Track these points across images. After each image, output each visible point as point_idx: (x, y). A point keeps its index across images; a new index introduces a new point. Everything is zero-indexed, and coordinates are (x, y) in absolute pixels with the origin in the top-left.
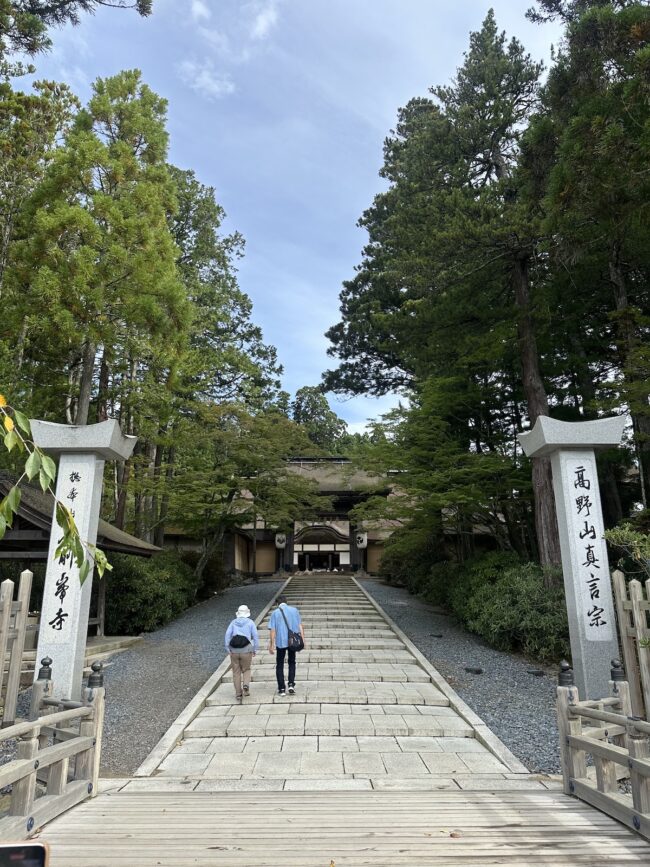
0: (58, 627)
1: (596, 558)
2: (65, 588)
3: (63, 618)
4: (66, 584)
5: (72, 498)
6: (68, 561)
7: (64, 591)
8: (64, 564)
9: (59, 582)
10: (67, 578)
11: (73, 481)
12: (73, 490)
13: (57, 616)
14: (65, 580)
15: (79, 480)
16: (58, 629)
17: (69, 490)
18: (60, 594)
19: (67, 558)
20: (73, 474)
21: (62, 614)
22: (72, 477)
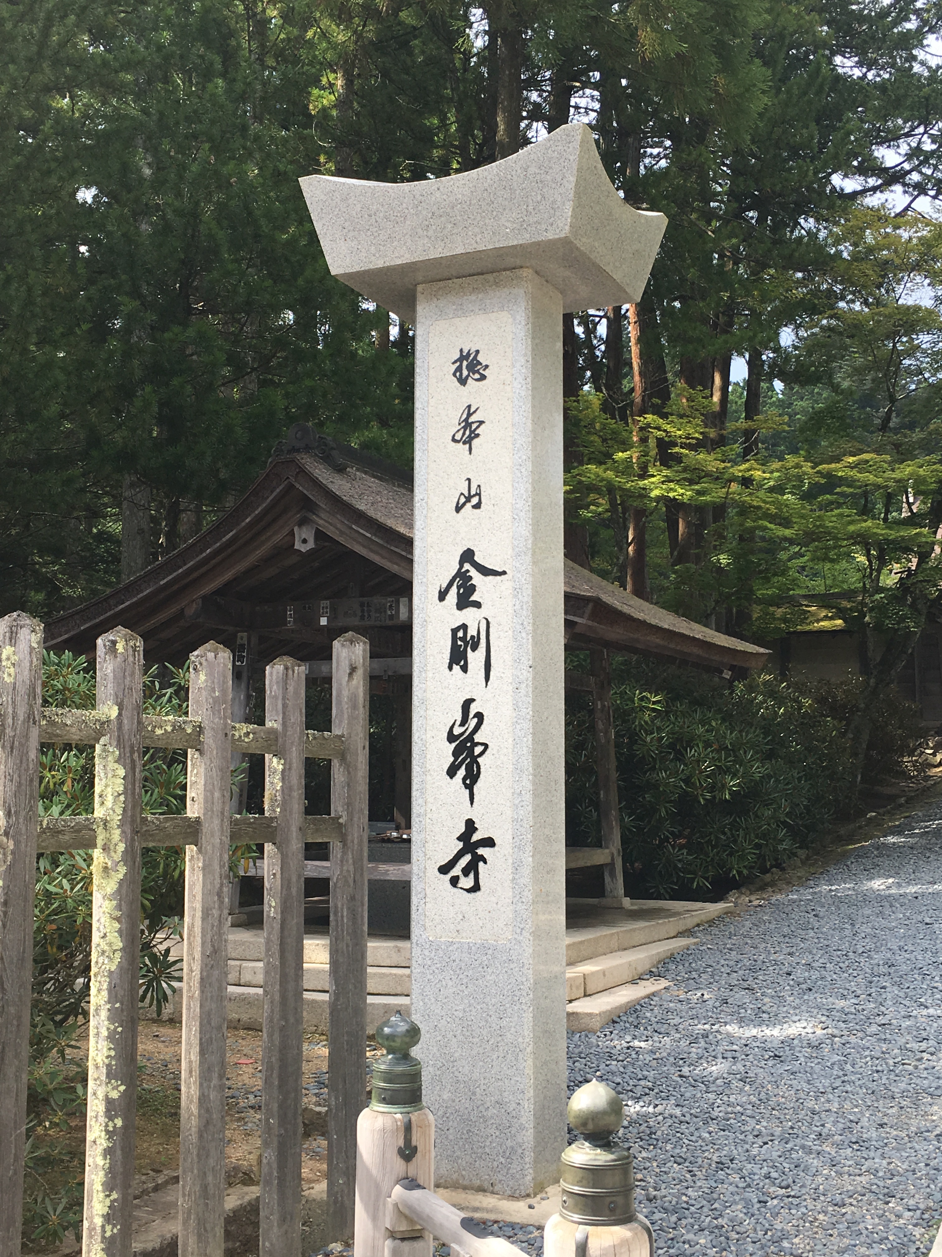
2: (478, 750)
3: (481, 851)
4: (478, 738)
5: (469, 441)
6: (476, 659)
7: (474, 760)
8: (465, 669)
9: (457, 731)
10: (480, 716)
11: (463, 382)
12: (469, 415)
13: (460, 845)
14: (473, 723)
15: (483, 378)
16: (468, 891)
17: (455, 416)
18: (462, 772)
19: (474, 649)
20: (462, 358)
21: (475, 837)
22: (459, 369)
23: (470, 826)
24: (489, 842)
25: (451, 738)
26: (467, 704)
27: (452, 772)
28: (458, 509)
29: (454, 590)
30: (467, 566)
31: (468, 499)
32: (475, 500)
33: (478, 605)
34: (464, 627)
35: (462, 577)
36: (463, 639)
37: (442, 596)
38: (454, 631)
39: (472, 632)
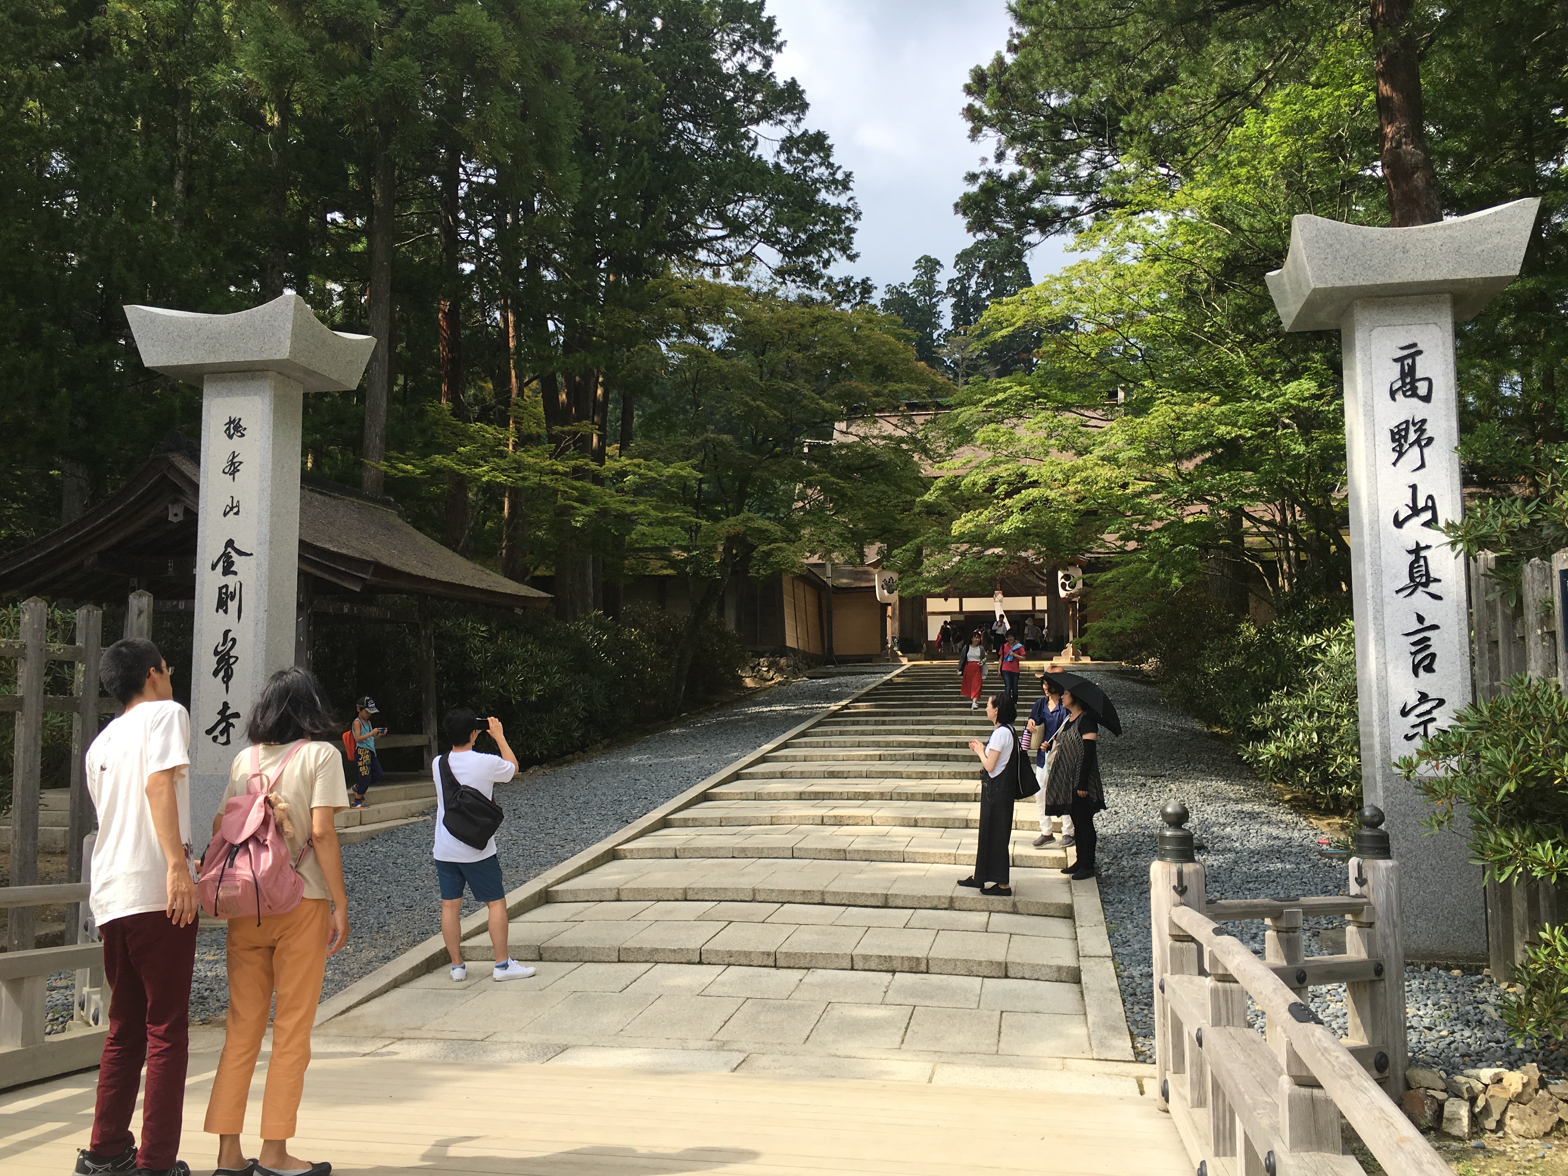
0: (222, 739)
1: (1433, 574)
2: (232, 660)
3: (231, 721)
4: (232, 653)
5: (233, 474)
6: (233, 606)
7: (229, 666)
8: (226, 612)
9: (220, 649)
10: (234, 640)
11: (230, 437)
12: (234, 457)
13: (219, 717)
14: (230, 644)
15: (243, 435)
16: (223, 744)
17: (226, 457)
18: (222, 674)
19: (232, 600)
20: (230, 422)
21: (228, 713)
22: (228, 429)
23: (226, 706)
24: (237, 715)
25: (216, 653)
26: (227, 633)
27: (216, 673)
28: (225, 514)
29: (221, 563)
30: (229, 550)
31: (231, 509)
32: (235, 510)
33: (235, 573)
34: (226, 586)
35: (226, 556)
36: (226, 593)
37: (214, 567)
38: (220, 589)
39: (231, 589)
